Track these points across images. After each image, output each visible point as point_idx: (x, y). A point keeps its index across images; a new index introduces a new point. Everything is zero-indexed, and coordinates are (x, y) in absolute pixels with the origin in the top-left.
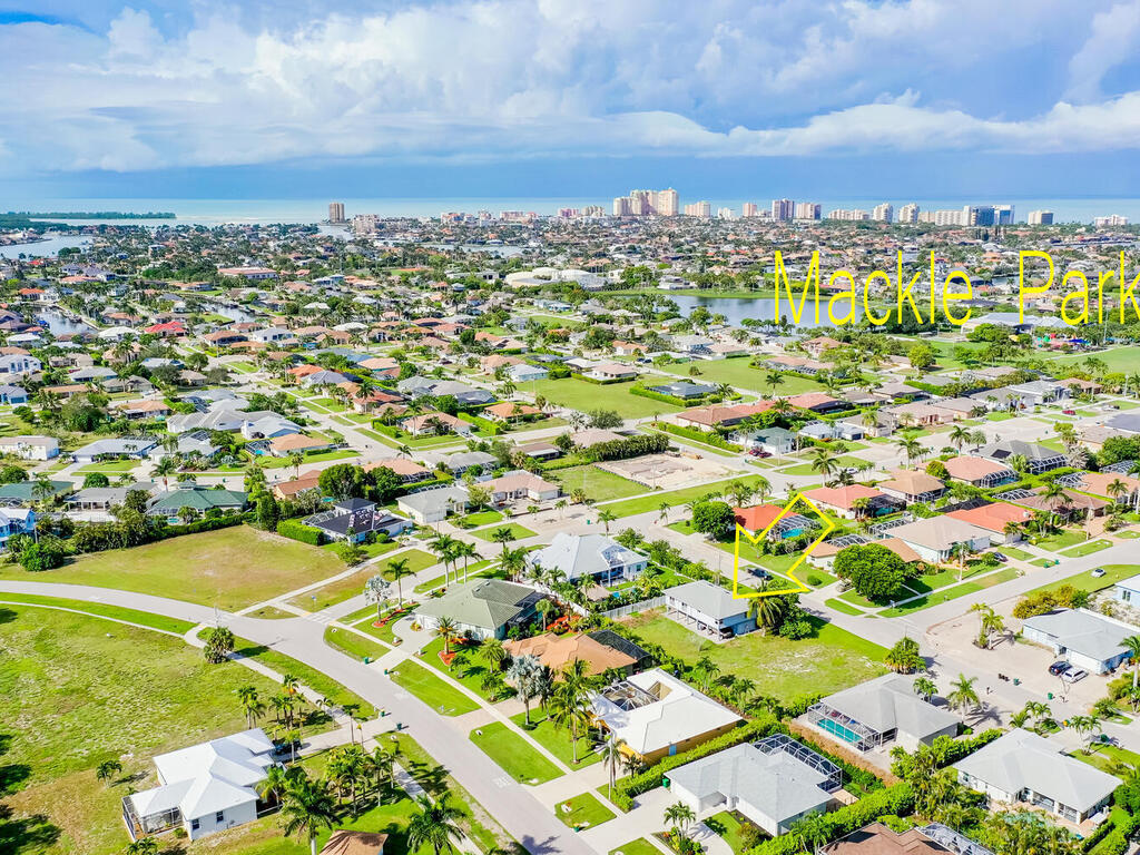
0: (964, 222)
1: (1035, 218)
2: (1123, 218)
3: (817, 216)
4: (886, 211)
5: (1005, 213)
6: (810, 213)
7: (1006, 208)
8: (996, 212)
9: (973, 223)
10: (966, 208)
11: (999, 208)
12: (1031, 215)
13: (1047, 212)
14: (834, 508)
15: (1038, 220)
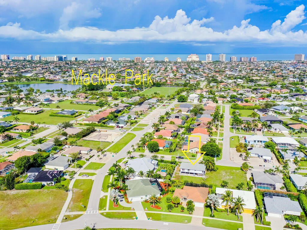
0: (56, 60)
1: (73, 59)
2: (94, 59)
3: (8, 58)
4: (31, 57)
5: (65, 58)
6: (6, 58)
7: (66, 56)
8: (63, 57)
9: (58, 60)
10: (56, 56)
11: (64, 56)
12: (72, 58)
13: (76, 57)
14: (166, 137)
15: (74, 60)
